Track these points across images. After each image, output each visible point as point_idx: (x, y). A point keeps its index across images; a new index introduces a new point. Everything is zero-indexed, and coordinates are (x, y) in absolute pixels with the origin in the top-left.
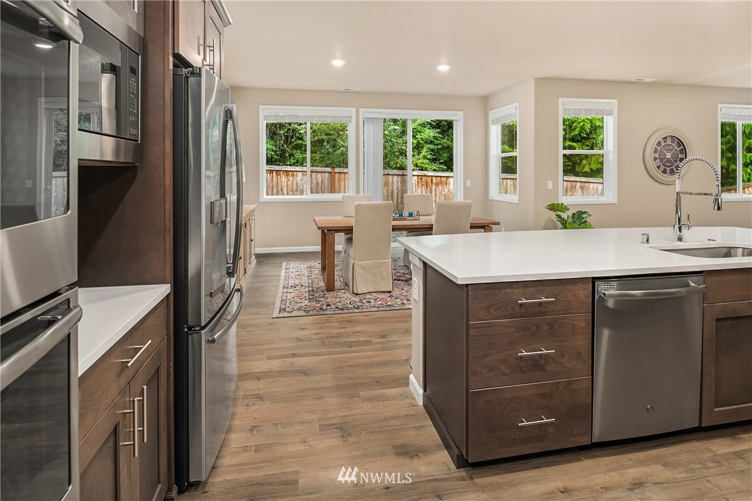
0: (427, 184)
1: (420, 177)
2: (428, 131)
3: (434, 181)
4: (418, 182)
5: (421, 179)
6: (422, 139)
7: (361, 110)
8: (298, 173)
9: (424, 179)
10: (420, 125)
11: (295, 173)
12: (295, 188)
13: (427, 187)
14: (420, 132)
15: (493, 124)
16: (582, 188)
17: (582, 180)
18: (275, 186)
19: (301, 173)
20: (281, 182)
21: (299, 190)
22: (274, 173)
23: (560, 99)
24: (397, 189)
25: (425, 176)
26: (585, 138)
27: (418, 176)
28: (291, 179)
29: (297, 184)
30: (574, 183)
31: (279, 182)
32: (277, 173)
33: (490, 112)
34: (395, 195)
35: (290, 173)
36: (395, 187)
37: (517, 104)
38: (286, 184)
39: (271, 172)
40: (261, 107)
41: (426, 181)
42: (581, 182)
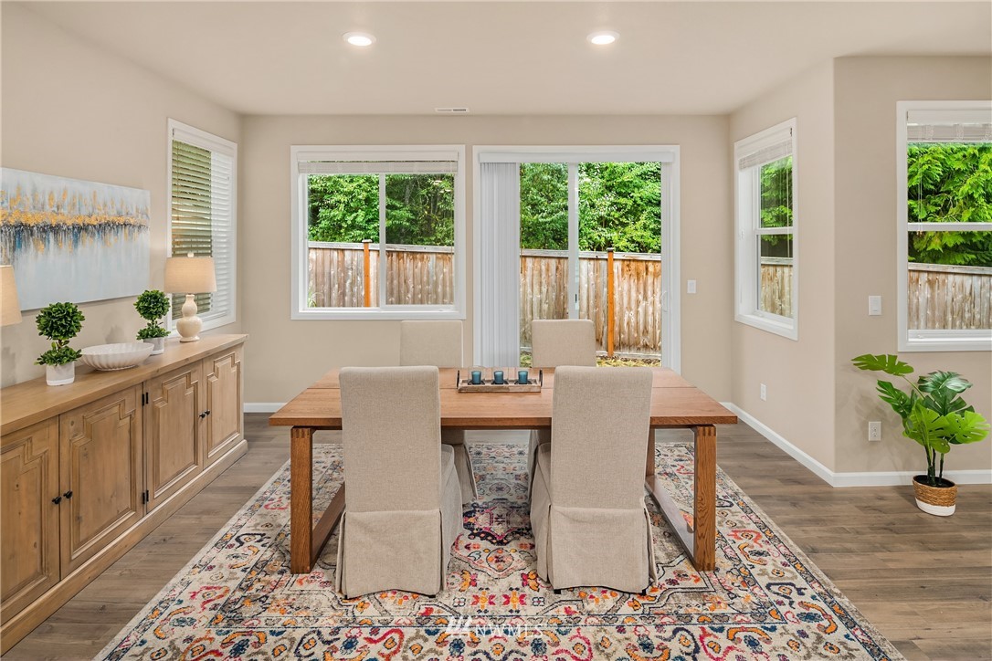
0: (638, 274)
1: (626, 263)
2: (651, 184)
3: (651, 269)
4: (622, 270)
5: (628, 266)
6: (641, 199)
7: (476, 149)
8: (430, 256)
9: (633, 265)
10: (638, 176)
11: (425, 256)
12: (425, 278)
13: (638, 279)
14: (639, 187)
15: (743, 167)
16: (930, 282)
17: (931, 269)
18: (395, 276)
19: (434, 256)
20: (405, 269)
21: (431, 281)
22: (395, 255)
23: (899, 103)
24: (588, 282)
25: (634, 260)
26: (930, 192)
27: (623, 260)
28: (420, 264)
29: (428, 272)
30: (916, 274)
31: (402, 269)
32: (398, 256)
33: (736, 145)
34: (584, 292)
35: (418, 256)
36: (584, 279)
37: (792, 123)
38: (411, 272)
39: (390, 253)
40: (294, 149)
41: (637, 269)
42: (929, 272)
